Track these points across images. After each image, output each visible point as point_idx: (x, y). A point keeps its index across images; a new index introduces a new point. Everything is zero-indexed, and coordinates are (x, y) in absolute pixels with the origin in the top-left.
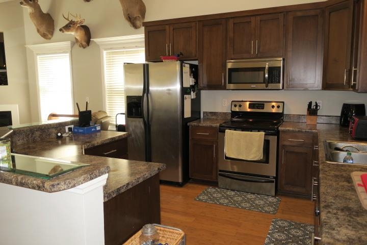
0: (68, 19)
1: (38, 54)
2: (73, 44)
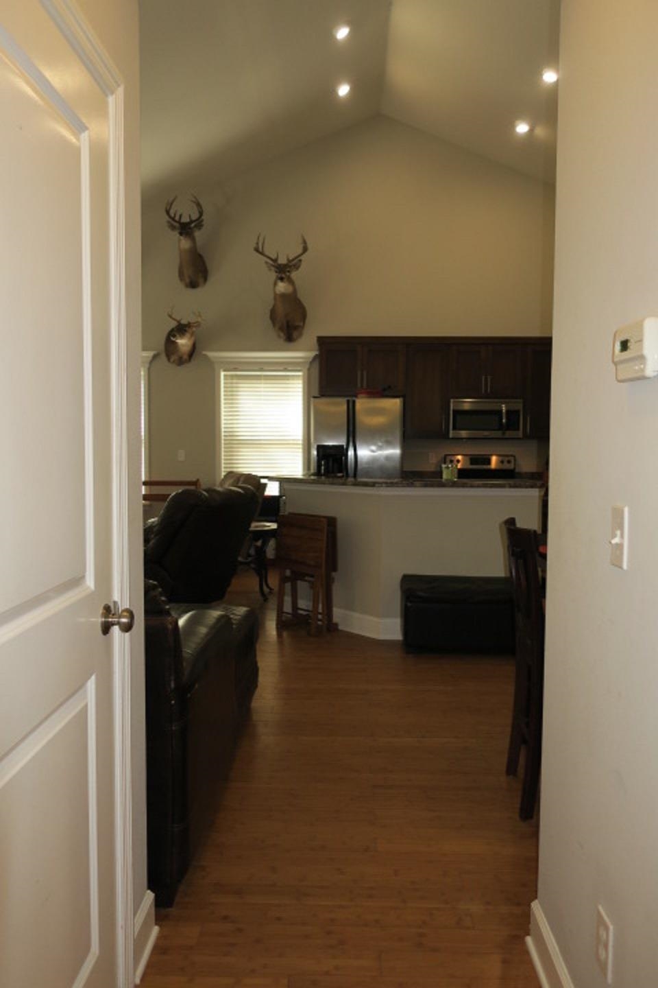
0: (174, 319)
2: (154, 357)
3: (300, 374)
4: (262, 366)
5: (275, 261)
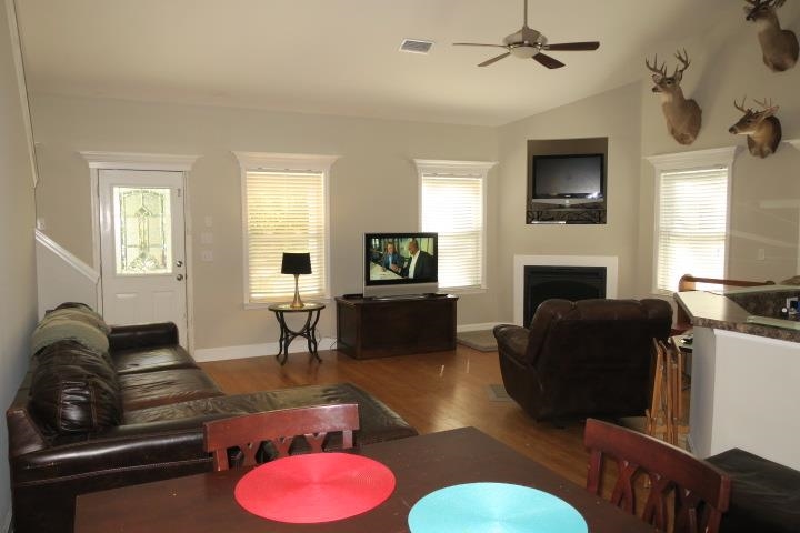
0: (743, 110)
1: (663, 171)
2: (739, 151)
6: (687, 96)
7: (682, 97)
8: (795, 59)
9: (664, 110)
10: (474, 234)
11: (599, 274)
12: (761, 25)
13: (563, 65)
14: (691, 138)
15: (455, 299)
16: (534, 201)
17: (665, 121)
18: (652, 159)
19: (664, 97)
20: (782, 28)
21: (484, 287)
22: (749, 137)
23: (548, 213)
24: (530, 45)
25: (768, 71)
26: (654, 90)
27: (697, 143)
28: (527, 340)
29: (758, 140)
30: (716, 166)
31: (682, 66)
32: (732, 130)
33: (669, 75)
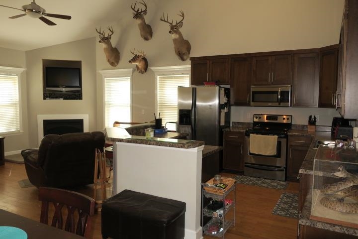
0: (133, 54)
1: (105, 77)
2: (134, 71)
3: (188, 75)
4: (173, 72)
5: (171, 24)
6: (113, 46)
7: (111, 46)
8: (151, 36)
9: (105, 51)
10: (13, 105)
11: (80, 122)
12: (139, 21)
13: (55, 24)
14: (116, 64)
15: (4, 138)
16: (47, 88)
17: (105, 56)
18: (101, 72)
19: (104, 45)
20: (147, 23)
21: (21, 131)
22: (137, 66)
23: (55, 94)
24: (36, 12)
25: (142, 39)
26: (100, 42)
27: (118, 66)
28: (38, 155)
29: (140, 66)
30: (126, 76)
31: (111, 33)
32: (130, 62)
33: (106, 36)
